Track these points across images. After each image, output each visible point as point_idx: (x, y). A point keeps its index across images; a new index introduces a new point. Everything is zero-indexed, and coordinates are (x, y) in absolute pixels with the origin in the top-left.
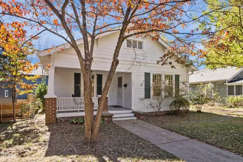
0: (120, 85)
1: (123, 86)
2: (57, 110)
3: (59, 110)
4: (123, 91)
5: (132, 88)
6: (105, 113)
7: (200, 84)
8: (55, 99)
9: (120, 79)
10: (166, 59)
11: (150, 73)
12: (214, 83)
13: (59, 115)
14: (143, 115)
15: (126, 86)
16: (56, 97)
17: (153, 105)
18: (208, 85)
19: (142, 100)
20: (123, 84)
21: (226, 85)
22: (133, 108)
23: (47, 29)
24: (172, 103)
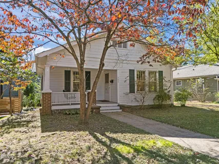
0: (107, 81)
1: (110, 82)
2: (52, 104)
3: (54, 103)
4: (110, 86)
5: (118, 84)
6: (93, 105)
7: (189, 80)
8: (51, 93)
9: (107, 76)
10: (145, 59)
11: (134, 70)
12: (205, 78)
13: (53, 108)
14: (127, 108)
15: (112, 81)
16: (51, 91)
17: (138, 99)
18: (199, 80)
19: (127, 94)
20: (110, 80)
21: (217, 80)
22: (118, 102)
23: (51, 40)
24: (155, 98)
